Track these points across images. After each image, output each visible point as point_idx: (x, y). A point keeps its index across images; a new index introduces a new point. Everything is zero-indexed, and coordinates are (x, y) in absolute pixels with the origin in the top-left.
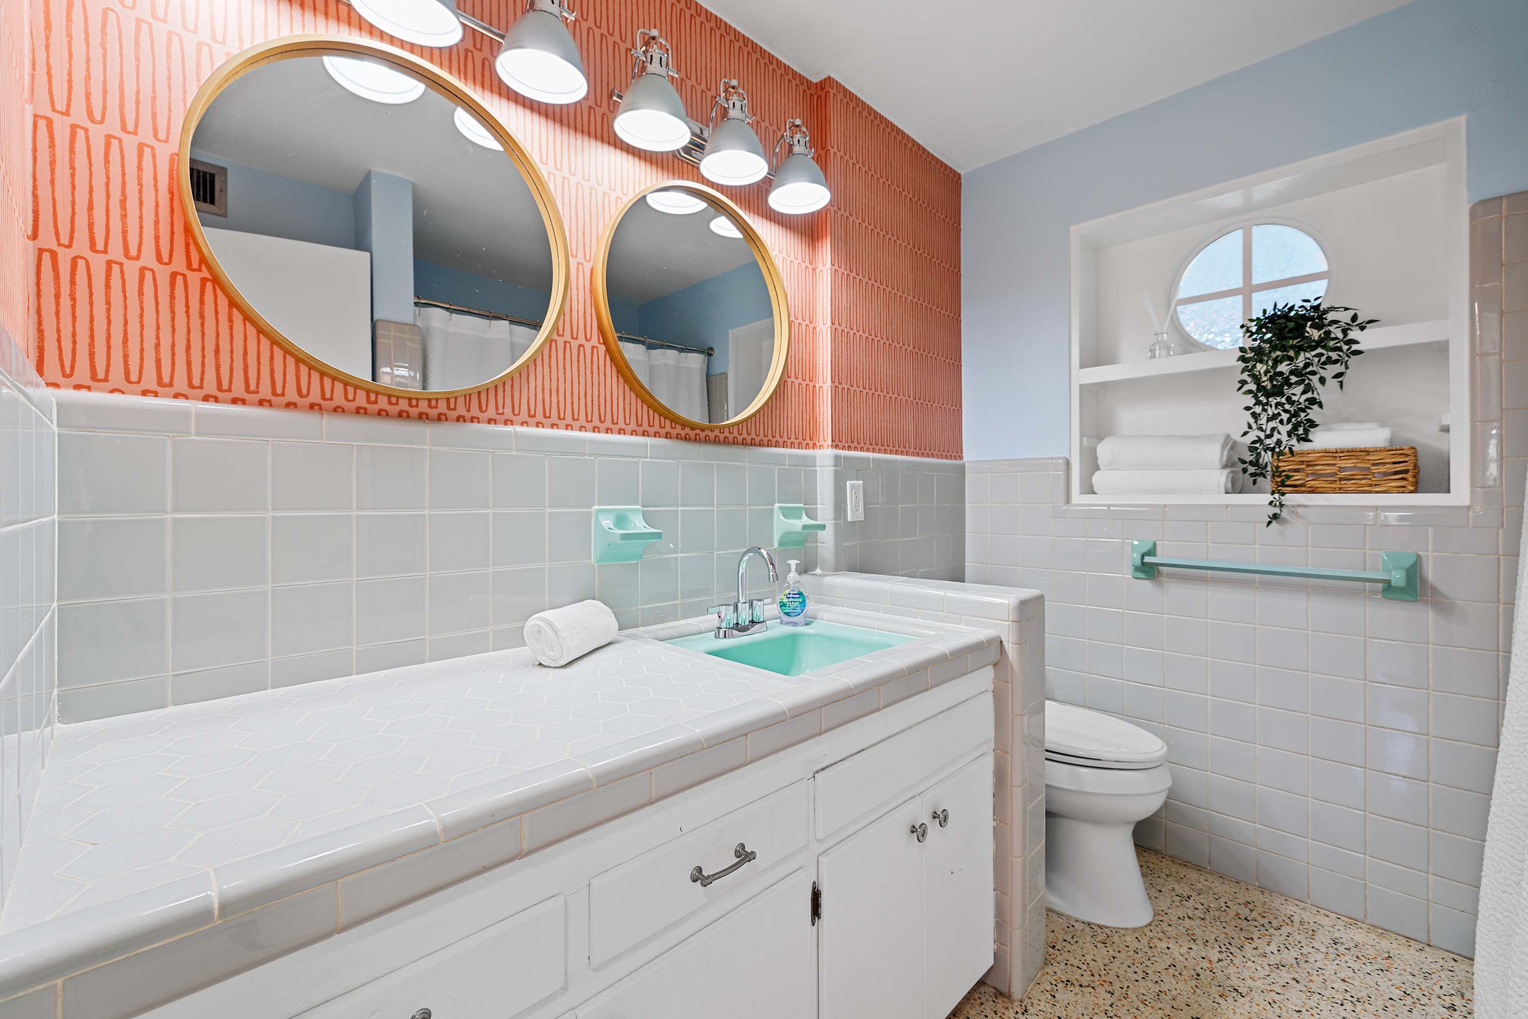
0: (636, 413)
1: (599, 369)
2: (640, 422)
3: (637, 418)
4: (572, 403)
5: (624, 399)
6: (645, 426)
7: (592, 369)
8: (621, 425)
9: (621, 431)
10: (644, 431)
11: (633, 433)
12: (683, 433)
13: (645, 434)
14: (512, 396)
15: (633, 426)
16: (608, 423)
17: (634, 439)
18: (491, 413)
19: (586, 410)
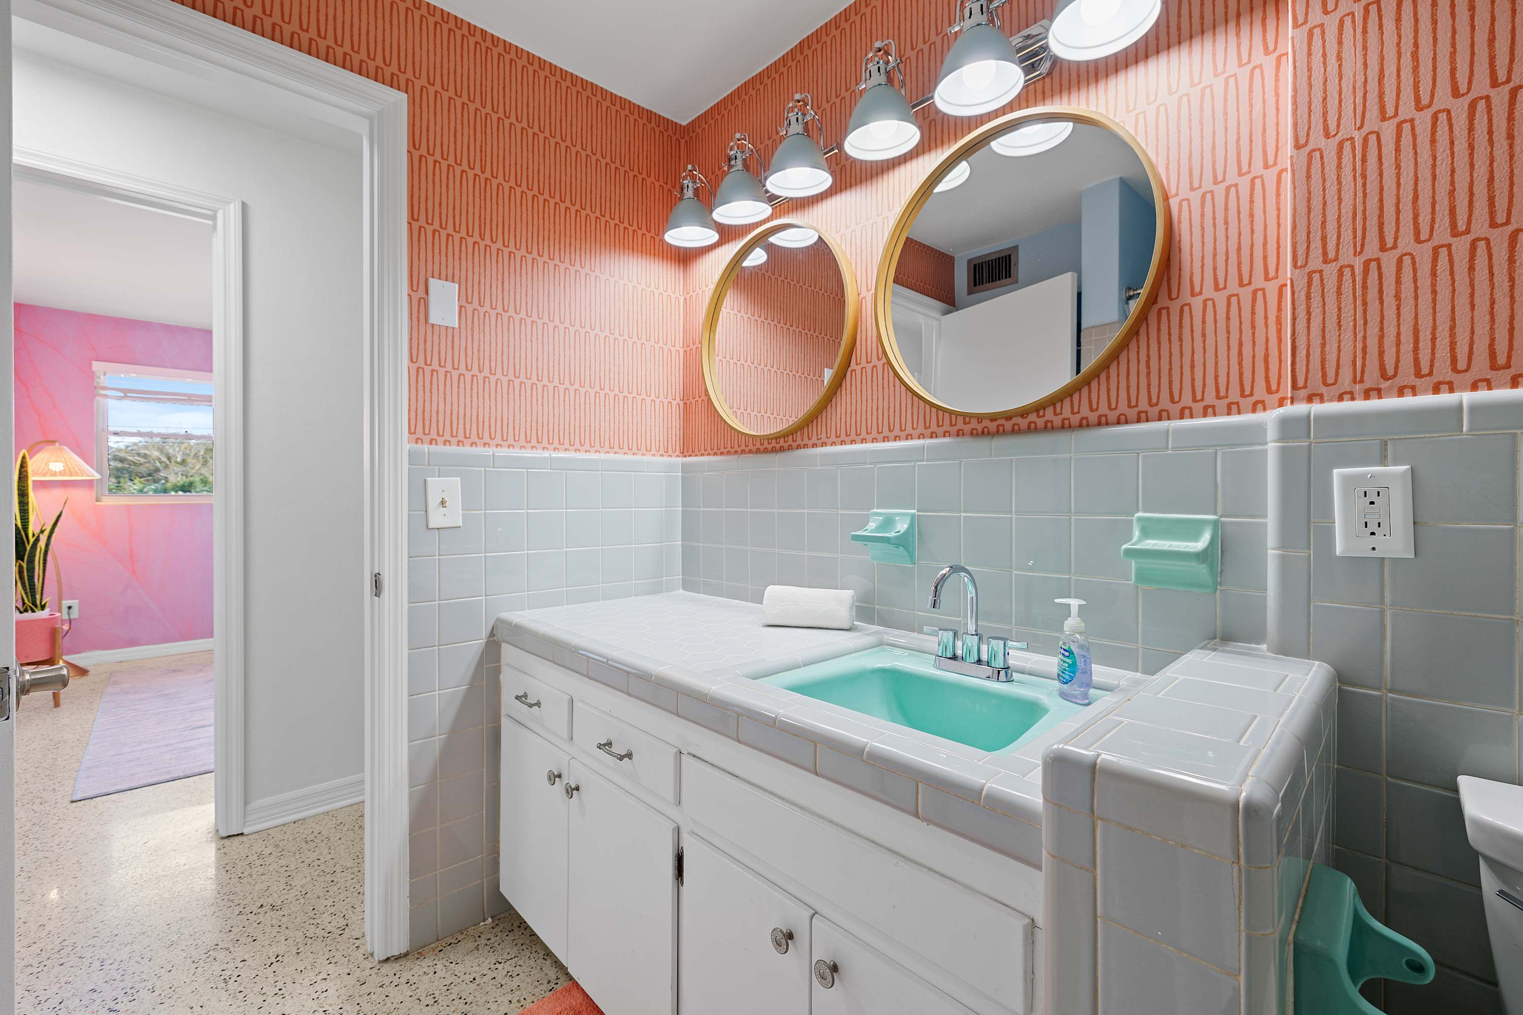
0: (925, 415)
1: (889, 382)
2: (928, 425)
3: (925, 420)
4: (867, 419)
5: (912, 405)
6: (934, 427)
7: (883, 384)
8: (909, 430)
9: (909, 437)
10: (932, 433)
11: (921, 436)
12: (980, 428)
13: (933, 435)
14: (826, 424)
15: (921, 429)
16: (897, 431)
17: (921, 442)
18: (814, 440)
19: (878, 423)
